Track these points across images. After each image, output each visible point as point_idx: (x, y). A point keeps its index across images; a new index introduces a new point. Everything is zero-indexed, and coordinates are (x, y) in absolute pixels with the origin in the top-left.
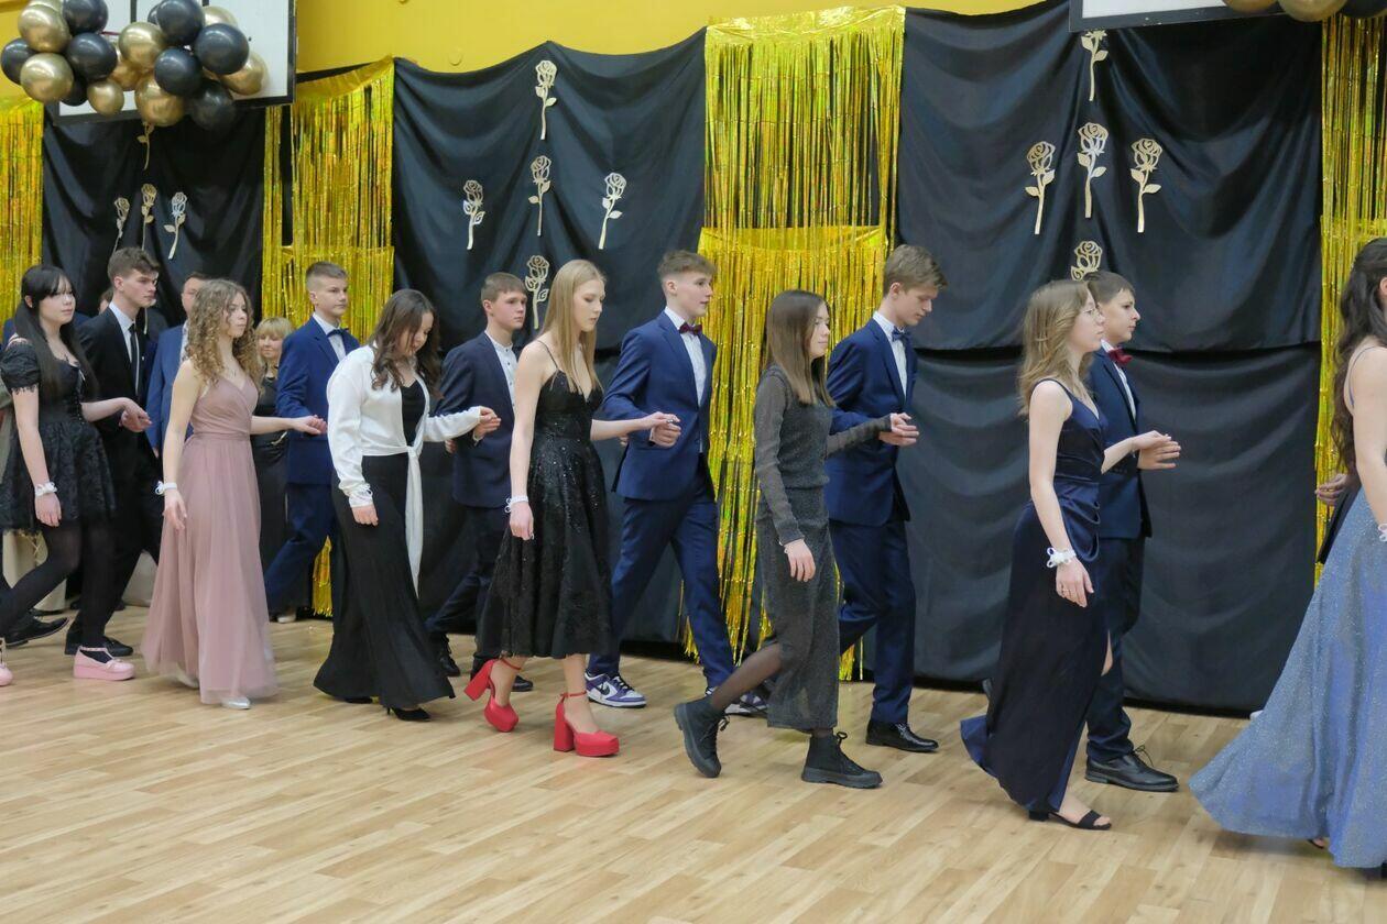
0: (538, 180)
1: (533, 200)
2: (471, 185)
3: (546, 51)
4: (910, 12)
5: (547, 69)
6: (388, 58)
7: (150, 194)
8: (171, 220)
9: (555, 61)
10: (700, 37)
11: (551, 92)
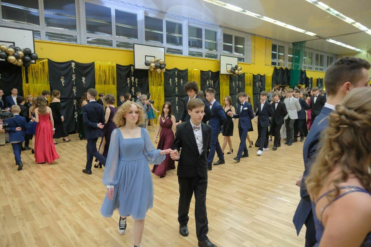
0: (73, 77)
1: (73, 80)
2: (62, 77)
3: (73, 61)
4: (117, 65)
5: (73, 64)
6: (46, 58)
10: (94, 63)
11: (74, 67)
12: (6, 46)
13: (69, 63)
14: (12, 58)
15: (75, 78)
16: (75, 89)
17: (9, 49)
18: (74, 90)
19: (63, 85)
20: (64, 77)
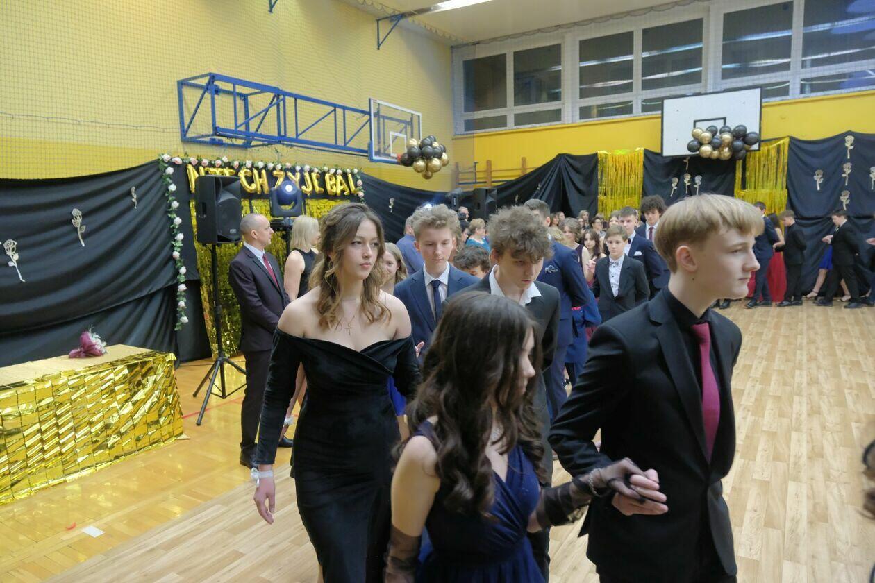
0: (846, 170)
1: (844, 175)
2: (818, 172)
3: (850, 133)
5: (849, 140)
6: (785, 135)
7: (687, 178)
8: (696, 184)
9: (853, 136)
11: (852, 145)
12: (700, 129)
13: (840, 138)
14: (707, 149)
15: (849, 171)
16: (847, 197)
17: (703, 135)
18: (845, 199)
19: (819, 189)
20: (823, 170)
